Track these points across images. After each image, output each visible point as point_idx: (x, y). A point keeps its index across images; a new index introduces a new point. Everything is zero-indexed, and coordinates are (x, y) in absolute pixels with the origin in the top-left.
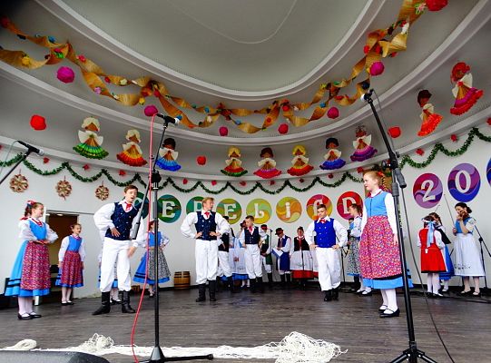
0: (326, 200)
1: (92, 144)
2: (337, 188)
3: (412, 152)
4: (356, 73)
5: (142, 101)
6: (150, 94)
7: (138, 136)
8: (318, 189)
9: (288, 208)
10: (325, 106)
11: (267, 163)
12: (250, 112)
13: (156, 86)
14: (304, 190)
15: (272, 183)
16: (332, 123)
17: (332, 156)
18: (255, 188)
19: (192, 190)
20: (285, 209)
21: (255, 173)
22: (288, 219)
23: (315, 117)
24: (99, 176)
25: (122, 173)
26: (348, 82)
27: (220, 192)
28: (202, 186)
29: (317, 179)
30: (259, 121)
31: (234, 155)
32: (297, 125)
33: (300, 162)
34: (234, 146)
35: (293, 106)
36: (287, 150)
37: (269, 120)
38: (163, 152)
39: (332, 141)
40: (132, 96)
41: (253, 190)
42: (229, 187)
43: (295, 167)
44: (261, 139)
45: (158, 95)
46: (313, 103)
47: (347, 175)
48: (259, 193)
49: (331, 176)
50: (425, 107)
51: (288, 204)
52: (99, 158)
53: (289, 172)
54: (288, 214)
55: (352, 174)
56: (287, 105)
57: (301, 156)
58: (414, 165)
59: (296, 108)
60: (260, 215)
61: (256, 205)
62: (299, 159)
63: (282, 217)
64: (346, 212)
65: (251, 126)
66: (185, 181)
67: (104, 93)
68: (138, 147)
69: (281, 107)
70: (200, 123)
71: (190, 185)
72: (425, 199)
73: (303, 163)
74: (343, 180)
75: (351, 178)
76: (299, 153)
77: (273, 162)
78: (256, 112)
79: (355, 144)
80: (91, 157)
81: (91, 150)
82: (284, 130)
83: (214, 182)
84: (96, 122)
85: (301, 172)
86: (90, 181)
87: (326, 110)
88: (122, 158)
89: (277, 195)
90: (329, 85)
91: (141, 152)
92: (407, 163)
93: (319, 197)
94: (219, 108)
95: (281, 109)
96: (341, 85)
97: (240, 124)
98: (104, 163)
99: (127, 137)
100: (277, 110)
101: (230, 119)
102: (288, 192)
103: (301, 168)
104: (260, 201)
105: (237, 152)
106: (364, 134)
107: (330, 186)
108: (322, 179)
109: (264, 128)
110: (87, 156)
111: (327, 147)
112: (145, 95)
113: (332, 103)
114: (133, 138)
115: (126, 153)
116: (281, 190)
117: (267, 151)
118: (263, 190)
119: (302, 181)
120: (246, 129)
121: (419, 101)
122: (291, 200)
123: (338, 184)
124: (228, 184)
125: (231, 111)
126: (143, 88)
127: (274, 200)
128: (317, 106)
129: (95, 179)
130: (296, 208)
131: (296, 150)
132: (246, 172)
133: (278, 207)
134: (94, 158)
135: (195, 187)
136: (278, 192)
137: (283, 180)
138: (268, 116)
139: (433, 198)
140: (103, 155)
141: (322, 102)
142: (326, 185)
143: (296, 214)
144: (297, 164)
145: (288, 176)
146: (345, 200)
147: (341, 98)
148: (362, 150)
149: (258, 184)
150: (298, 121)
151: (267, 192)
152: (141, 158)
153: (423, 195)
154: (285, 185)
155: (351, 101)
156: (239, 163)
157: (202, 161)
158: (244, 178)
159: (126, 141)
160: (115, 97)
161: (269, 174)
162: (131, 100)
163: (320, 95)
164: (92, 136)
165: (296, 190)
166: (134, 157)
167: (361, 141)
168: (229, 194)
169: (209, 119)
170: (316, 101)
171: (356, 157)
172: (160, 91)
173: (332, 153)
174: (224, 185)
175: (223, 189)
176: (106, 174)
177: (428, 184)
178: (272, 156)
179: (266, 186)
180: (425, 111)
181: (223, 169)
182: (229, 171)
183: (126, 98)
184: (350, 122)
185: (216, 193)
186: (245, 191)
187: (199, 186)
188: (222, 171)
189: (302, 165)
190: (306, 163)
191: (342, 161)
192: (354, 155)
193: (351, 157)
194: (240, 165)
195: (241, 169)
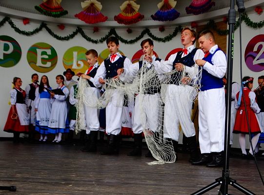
2: (167, 43)
11: (92, 4)
14: (131, 42)
15: (96, 30)
17: (166, 5)
18: (75, 34)
21: (77, 16)
27: (32, 33)
28: (11, 24)
29: (147, 31)
33: (130, 9)
41: (72, 36)
42: (44, 29)
43: (124, 14)
47: (179, 29)
48: (79, 41)
49: (162, 29)
53: (116, 18)
57: (132, 2)
58: (250, 24)
60: (78, 65)
61: (75, 54)
62: (129, 5)
72: (255, 62)
73: (132, 10)
74: (175, 34)
77: (99, 5)
83: (26, 21)
89: (99, 45)
92: (243, 22)
103: (130, 15)
107: (159, 40)
108: (152, 31)
118: (84, 37)
119: (130, 31)
123: (168, 39)
124: (44, 25)
132: (66, 12)
135: (2, 24)
136: (101, 41)
137: (108, 27)
142: (155, 38)
144: (126, 10)
145: (115, 23)
148: (199, 2)
149: (79, 30)
151: (89, 39)
154: (110, 34)
158: (63, 20)
161: (92, 18)
165: (123, 40)
168: (43, 37)
171: (192, 10)
173: (166, 1)
174: (38, 26)
175: (37, 31)
179: (88, 32)
181: (38, 5)
182: (45, 8)
185: (28, 34)
186: (63, 36)
187: (7, 23)
188: (36, 8)
189: (131, 12)
190: (137, 10)
191: (176, 12)
192: (190, 6)
193: (187, 9)
194: (59, 3)
195: (59, 8)
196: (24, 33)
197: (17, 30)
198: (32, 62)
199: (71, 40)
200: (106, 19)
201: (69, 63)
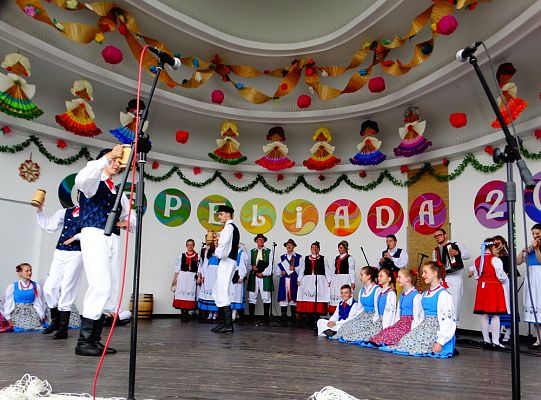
0: (353, 208)
1: (18, 94)
2: (370, 191)
3: (478, 150)
4: (416, 29)
5: (100, 37)
6: (112, 28)
7: (89, 91)
8: (344, 192)
9: (299, 215)
10: (366, 72)
11: (276, 148)
12: (258, 73)
13: (122, 18)
14: (324, 191)
15: (280, 177)
16: (373, 99)
17: (368, 146)
18: (255, 183)
19: (164, 178)
20: (295, 216)
21: (257, 162)
22: (299, 230)
23: (350, 89)
24: (26, 144)
25: (62, 144)
26: (402, 42)
27: (204, 184)
28: (180, 174)
29: (344, 177)
30: (270, 87)
31: (230, 133)
32: (324, 98)
33: (322, 151)
34: (230, 121)
35: (321, 69)
36: (306, 132)
37: (284, 87)
38: (125, 118)
39: (369, 126)
40: (85, 28)
41: (252, 186)
42: (218, 179)
43: (315, 158)
44: (270, 114)
45: (125, 32)
46: (350, 67)
47: (385, 175)
48: (259, 191)
49: (363, 175)
50: (506, 87)
51: (299, 209)
52: (28, 118)
53: (306, 163)
54: (299, 224)
55: (393, 174)
56: (312, 68)
57: (325, 144)
58: (479, 167)
59: (324, 73)
60: (259, 221)
61: (255, 207)
62: (322, 147)
63: (289, 227)
64: (379, 226)
65: (258, 93)
66: (155, 165)
67: (40, 16)
68: (89, 108)
69: (303, 69)
70: (185, 81)
71: (162, 171)
72: (489, 216)
73: (326, 153)
74: (380, 181)
75: (391, 179)
76: (321, 138)
77: (284, 148)
78: (266, 72)
79: (403, 131)
80: (15, 115)
81: (15, 104)
82: (304, 103)
83: (197, 170)
84: (25, 62)
85: (322, 165)
86: (12, 151)
87: (366, 79)
88: (63, 122)
89: (285, 195)
90: (374, 44)
91: (92, 115)
92: (469, 165)
93: (343, 202)
94: (213, 62)
95: (303, 72)
96: (393, 45)
97: (242, 88)
98: (34, 126)
99: (73, 91)
100: (297, 73)
101: (228, 79)
102: (301, 192)
103: (323, 159)
104: (261, 202)
105: (234, 129)
106: (416, 118)
107: (360, 188)
108: (351, 178)
109: (276, 98)
110: (9, 113)
111: (362, 133)
112: (104, 29)
113: (377, 71)
114: (82, 94)
115: (70, 114)
116: (291, 188)
117: (277, 132)
118: (266, 186)
119: (322, 178)
120: (250, 97)
121: (498, 77)
122: (304, 204)
123: (372, 186)
124: (217, 174)
125: (231, 68)
126: (102, 18)
127: (280, 202)
128: (355, 73)
129: (19, 148)
130: (310, 215)
131: (318, 133)
132: (245, 158)
133: (285, 212)
134: (20, 116)
135: (169, 175)
136: (287, 191)
137: (295, 174)
138: (283, 81)
139: (501, 214)
140: (34, 114)
141: (362, 68)
142: (354, 186)
143: (310, 224)
144: (318, 153)
146: (379, 210)
147: (389, 64)
148: (411, 141)
149: (260, 178)
150: (325, 91)
151: (272, 189)
152: (93, 125)
153: (487, 210)
154: (298, 182)
155: (404, 69)
156: (235, 145)
157: (182, 138)
158: (241, 167)
159: (70, 98)
160: (58, 25)
161: (276, 164)
162: (83, 33)
163: (361, 56)
164: (17, 83)
165: (313, 190)
166: (82, 121)
167: (410, 128)
168: (217, 189)
169: (199, 77)
170: (354, 65)
171: (401, 151)
172: (128, 26)
173: (368, 141)
174: (211, 175)
175: (210, 181)
176: (37, 143)
177: (496, 196)
178: (283, 139)
179: (271, 181)
180: (505, 93)
181: (212, 152)
182: (221, 155)
183: (75, 30)
184: (400, 100)
185: (198, 186)
186: (240, 186)
187: (175, 173)
188: (210, 155)
189: (324, 155)
190: (331, 153)
191: (381, 154)
192: (399, 147)
193: (395, 150)
194: (237, 148)
195: (237, 154)
196: (194, 184)
197: (187, 182)
198: (203, 219)
199: (250, 191)
200: (293, 164)
201: (248, 220)
